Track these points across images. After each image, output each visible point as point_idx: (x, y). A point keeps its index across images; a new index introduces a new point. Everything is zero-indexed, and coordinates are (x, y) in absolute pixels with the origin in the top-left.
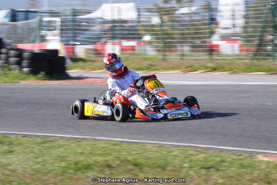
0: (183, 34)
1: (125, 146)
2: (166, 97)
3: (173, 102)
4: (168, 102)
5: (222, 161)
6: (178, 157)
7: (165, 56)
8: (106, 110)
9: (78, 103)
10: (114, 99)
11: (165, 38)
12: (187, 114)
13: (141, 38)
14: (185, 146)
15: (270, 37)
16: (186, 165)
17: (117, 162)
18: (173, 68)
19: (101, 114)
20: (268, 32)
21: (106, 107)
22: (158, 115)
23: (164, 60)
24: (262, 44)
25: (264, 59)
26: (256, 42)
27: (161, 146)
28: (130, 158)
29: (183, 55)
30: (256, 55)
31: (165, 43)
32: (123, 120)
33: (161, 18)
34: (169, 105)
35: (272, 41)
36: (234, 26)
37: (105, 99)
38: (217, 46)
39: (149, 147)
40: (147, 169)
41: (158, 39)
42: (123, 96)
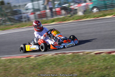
2: (63, 38)
3: (66, 39)
4: (64, 39)
8: (36, 47)
9: (22, 46)
10: (39, 41)
12: (73, 44)
19: (34, 49)
21: (36, 46)
22: (61, 46)
32: (45, 51)
34: (64, 41)
37: (34, 42)
42: (43, 40)
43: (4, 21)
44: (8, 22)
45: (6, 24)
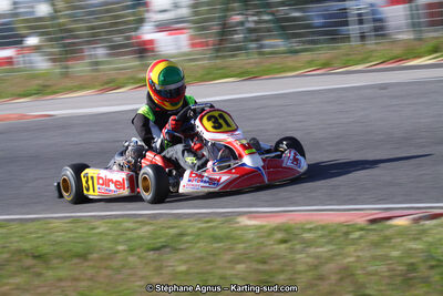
0: (93, 28)
1: (15, 227)
5: (182, 235)
6: (107, 235)
7: (67, 68)
11: (63, 38)
13: (21, 42)
14: (116, 217)
15: (238, 18)
16: (120, 248)
17: (5, 256)
18: (81, 87)
20: (233, 10)
23: (65, 75)
24: (226, 30)
25: (233, 56)
26: (216, 29)
27: (76, 220)
28: (26, 246)
29: (97, 63)
30: (218, 50)
31: (65, 46)
33: (53, 5)
35: (242, 23)
36: (176, 6)
38: (151, 42)
39: (57, 224)
40: (55, 261)
41: (51, 40)
43: (256, 34)
44: (271, 37)
45: (262, 46)
